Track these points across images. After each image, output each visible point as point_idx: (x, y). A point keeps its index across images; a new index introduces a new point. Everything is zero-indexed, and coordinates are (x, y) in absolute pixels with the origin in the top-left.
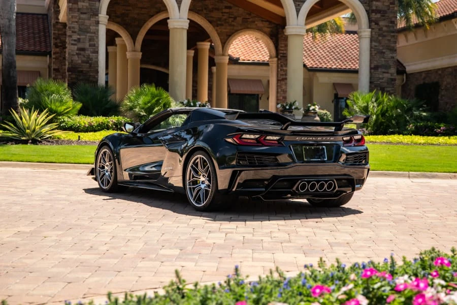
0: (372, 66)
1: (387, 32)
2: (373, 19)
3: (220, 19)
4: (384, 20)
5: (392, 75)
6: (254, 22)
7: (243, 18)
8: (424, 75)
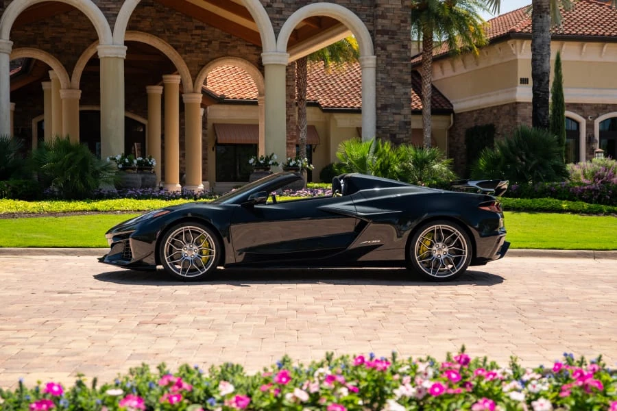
0: (379, 106)
1: (398, 59)
2: (379, 42)
3: (188, 44)
4: (394, 43)
5: (405, 116)
6: (236, 47)
7: (221, 42)
8: (475, 115)
